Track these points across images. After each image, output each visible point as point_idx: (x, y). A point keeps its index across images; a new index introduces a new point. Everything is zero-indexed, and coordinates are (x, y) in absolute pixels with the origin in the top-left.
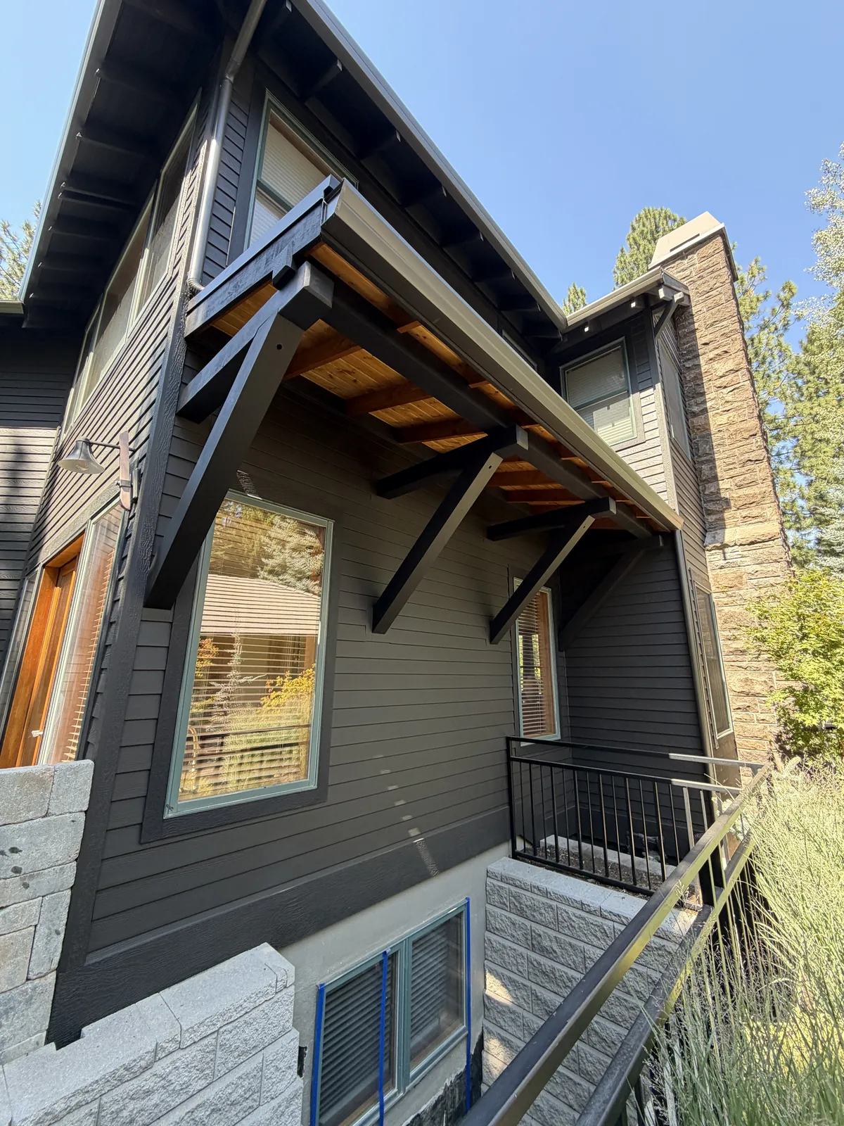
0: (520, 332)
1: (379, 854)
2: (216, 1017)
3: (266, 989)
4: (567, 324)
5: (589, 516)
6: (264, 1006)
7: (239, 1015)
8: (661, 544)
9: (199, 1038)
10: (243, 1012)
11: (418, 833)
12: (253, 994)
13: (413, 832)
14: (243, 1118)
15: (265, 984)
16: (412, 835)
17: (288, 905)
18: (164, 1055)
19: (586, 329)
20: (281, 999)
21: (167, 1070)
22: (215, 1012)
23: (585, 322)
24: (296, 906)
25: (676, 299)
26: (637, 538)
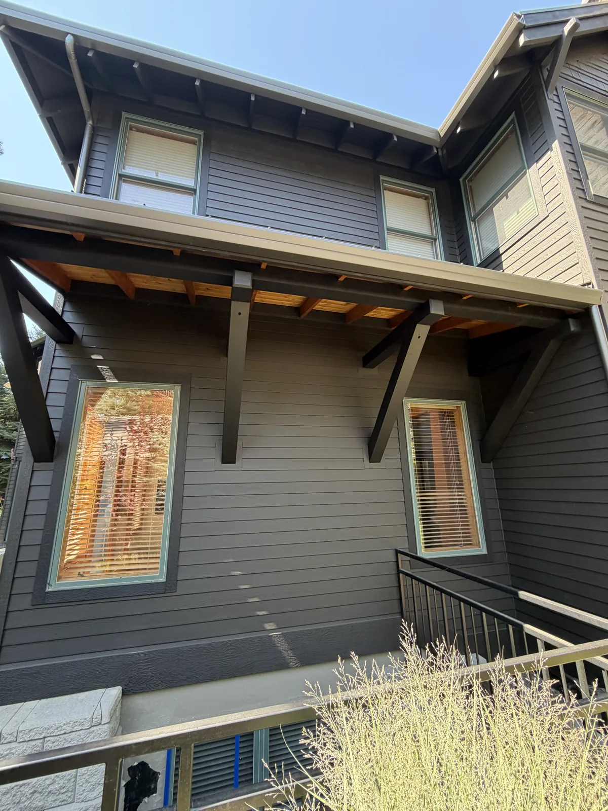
0: (408, 168)
1: (231, 638)
2: (42, 729)
3: (82, 721)
4: (440, 136)
5: (417, 325)
6: (81, 732)
7: (59, 733)
8: (572, 329)
9: (28, 739)
10: (63, 732)
11: (274, 627)
12: (71, 721)
13: (269, 626)
14: (59, 806)
15: (82, 717)
16: (268, 628)
17: (139, 663)
18: (5, 742)
19: (459, 130)
20: (96, 731)
21: (5, 753)
22: (41, 726)
23: (455, 124)
24: (147, 665)
25: (566, 33)
26: (543, 330)
